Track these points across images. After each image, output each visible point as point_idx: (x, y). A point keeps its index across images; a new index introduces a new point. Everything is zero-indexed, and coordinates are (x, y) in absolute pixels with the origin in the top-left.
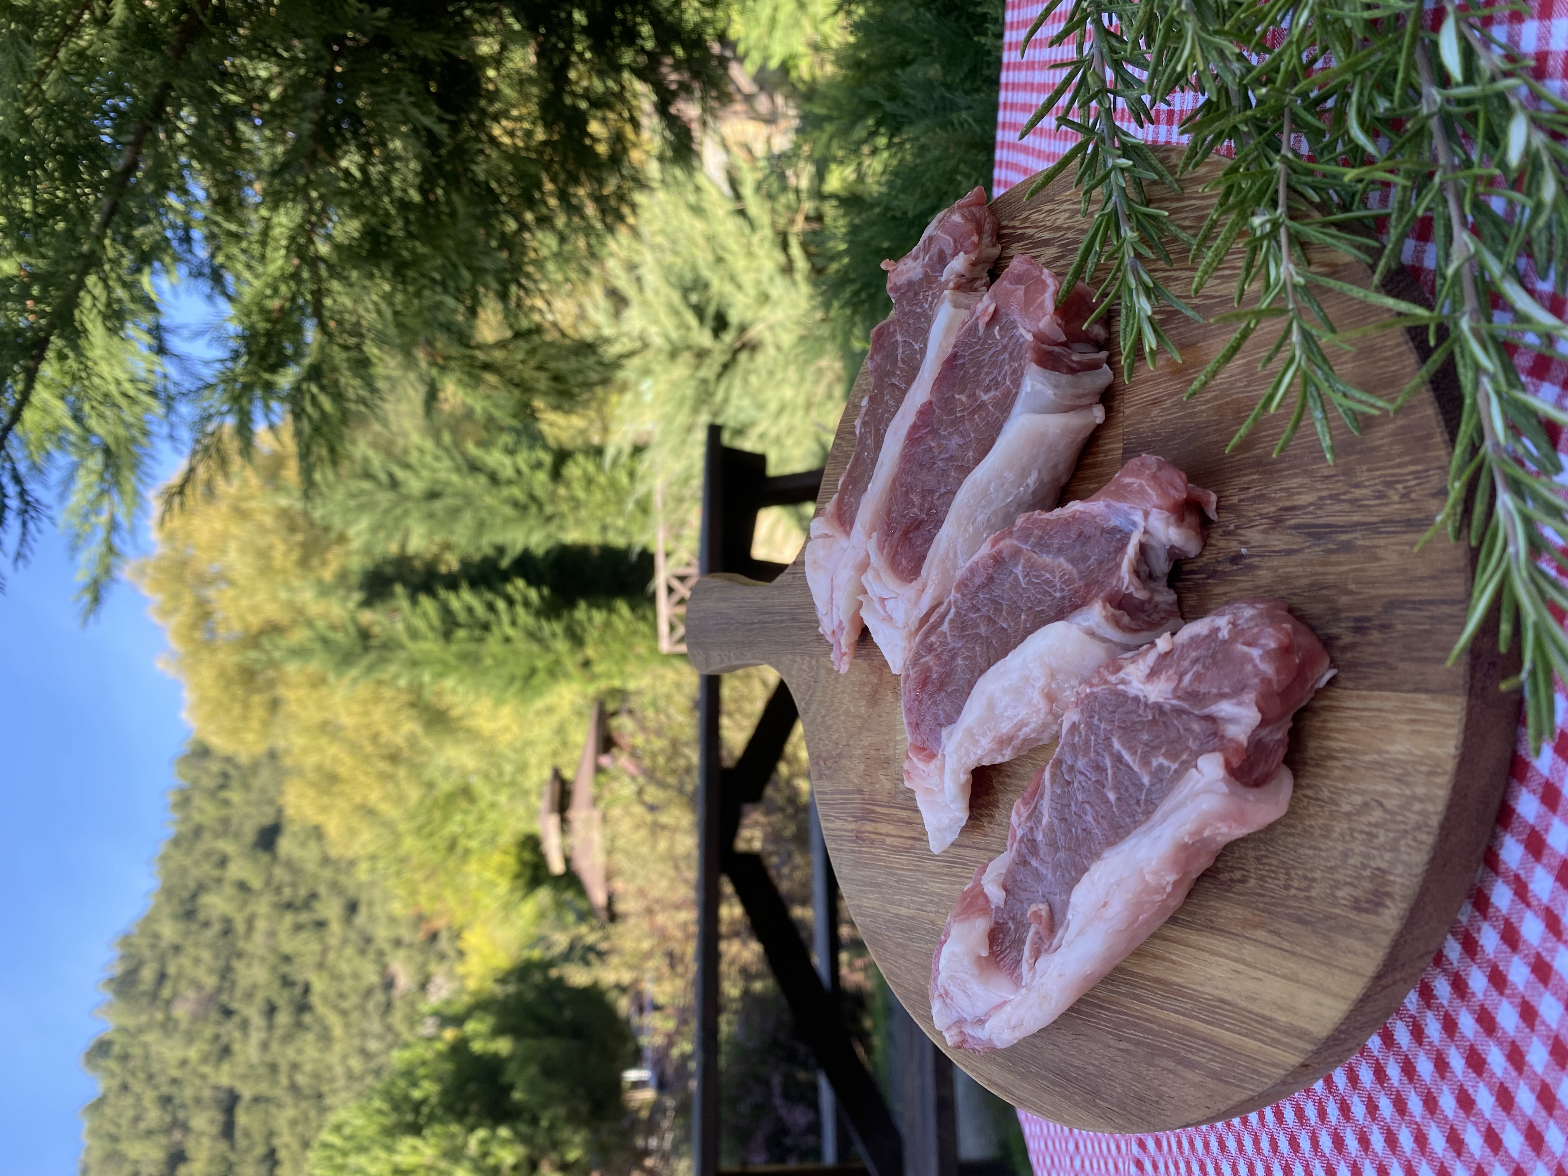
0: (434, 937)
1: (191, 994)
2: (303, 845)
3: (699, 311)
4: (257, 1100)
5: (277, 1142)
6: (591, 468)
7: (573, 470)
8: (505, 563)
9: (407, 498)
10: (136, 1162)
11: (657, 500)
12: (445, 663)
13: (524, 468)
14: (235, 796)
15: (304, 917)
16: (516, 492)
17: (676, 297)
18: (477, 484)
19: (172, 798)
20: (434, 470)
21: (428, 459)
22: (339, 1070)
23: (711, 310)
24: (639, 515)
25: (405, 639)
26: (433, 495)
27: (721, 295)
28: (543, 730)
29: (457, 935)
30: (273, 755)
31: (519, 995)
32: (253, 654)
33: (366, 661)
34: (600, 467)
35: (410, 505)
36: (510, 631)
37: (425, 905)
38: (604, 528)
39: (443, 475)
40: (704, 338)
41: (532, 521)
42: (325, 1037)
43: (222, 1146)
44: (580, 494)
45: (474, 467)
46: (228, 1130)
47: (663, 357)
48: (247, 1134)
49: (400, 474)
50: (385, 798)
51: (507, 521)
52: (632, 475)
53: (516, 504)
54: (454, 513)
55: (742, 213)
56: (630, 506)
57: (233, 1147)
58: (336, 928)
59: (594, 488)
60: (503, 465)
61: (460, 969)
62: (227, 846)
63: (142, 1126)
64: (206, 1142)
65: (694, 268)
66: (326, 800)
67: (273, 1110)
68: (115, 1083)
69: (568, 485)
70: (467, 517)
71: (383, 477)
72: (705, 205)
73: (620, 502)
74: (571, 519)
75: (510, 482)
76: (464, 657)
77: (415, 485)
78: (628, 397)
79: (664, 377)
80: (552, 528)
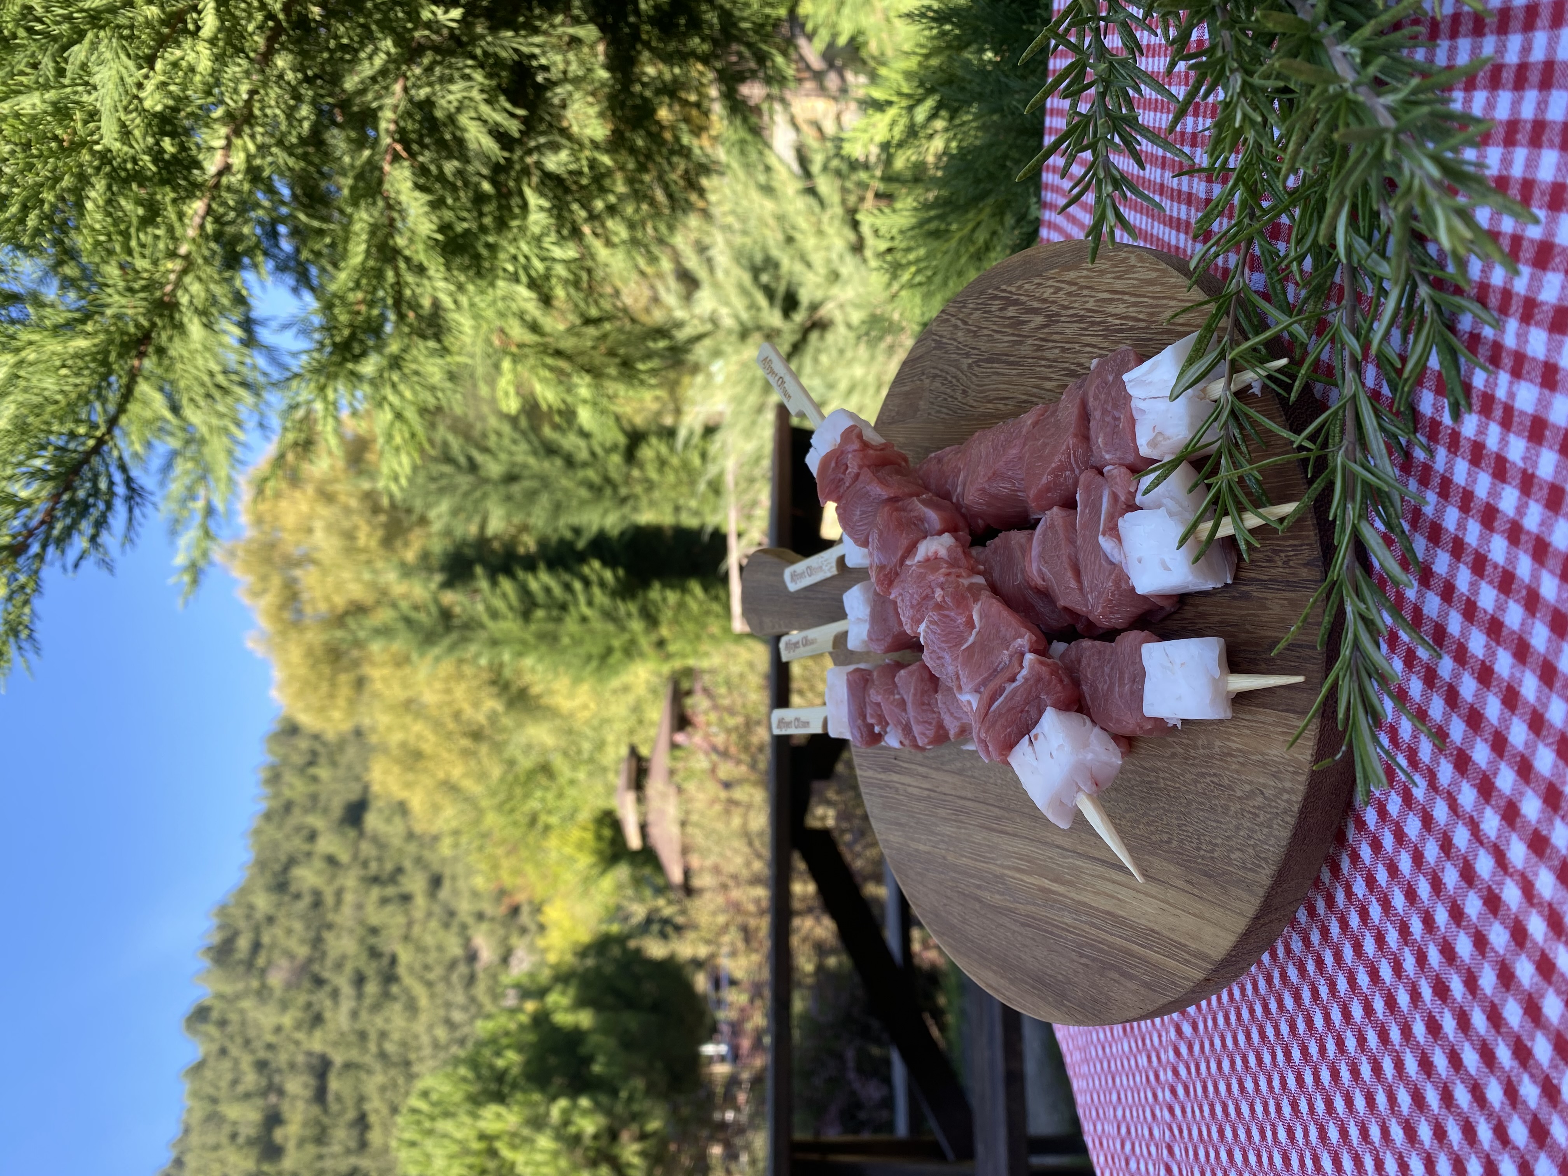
0: (515, 911)
1: (284, 963)
2: (389, 820)
3: (769, 292)
4: (348, 1066)
5: (367, 1107)
6: (664, 449)
7: (647, 453)
8: (581, 544)
9: (486, 481)
10: (235, 1123)
11: (729, 480)
12: (524, 643)
13: (599, 451)
14: (323, 772)
15: (390, 891)
16: (591, 474)
17: (746, 278)
18: (552, 467)
19: (263, 775)
20: (511, 453)
21: (506, 442)
22: (425, 1039)
23: (781, 289)
24: (711, 496)
25: (485, 619)
26: (511, 478)
27: (791, 273)
28: (619, 708)
29: (537, 909)
30: (358, 733)
31: (598, 970)
32: (339, 634)
33: (447, 641)
34: (672, 449)
35: (489, 488)
36: (586, 610)
37: (507, 880)
38: (677, 509)
39: (520, 458)
40: (774, 318)
41: (607, 503)
42: (412, 1007)
43: (315, 1110)
44: (653, 475)
45: (550, 450)
46: (320, 1095)
47: (734, 338)
48: (339, 1099)
49: (479, 457)
50: (466, 775)
51: (583, 503)
52: (704, 456)
53: (590, 486)
54: (531, 496)
55: (811, 191)
56: (702, 487)
57: (325, 1110)
58: (420, 901)
59: (667, 469)
60: (579, 448)
61: (541, 943)
62: (316, 821)
63: (241, 1089)
64: (300, 1105)
65: (764, 249)
66: (410, 776)
67: (363, 1076)
68: (214, 1047)
69: (641, 466)
70: (544, 499)
71: (462, 460)
72: (775, 184)
73: (693, 483)
74: (644, 501)
75: (585, 465)
76: (542, 637)
77: (494, 469)
78: (700, 379)
79: (734, 358)
80: (626, 509)
